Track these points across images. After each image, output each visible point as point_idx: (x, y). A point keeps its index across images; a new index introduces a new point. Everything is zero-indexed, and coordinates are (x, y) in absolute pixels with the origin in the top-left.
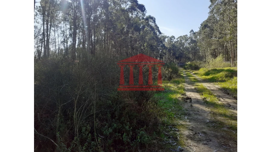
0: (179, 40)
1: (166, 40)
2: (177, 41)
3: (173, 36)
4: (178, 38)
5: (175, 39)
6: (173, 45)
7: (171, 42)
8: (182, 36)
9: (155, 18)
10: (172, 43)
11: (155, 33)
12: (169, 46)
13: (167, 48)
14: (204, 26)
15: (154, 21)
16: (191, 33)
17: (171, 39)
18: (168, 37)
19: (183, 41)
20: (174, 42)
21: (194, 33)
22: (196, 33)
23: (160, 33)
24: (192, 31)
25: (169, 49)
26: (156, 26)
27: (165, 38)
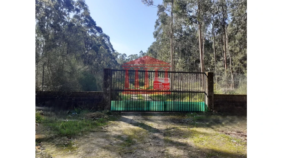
0: (130, 58)
1: (119, 57)
2: (128, 59)
3: (124, 54)
4: (130, 56)
5: (126, 56)
6: (125, 63)
7: (123, 59)
8: (133, 55)
9: (109, 37)
10: (123, 61)
11: (109, 51)
12: (120, 63)
13: (119, 64)
14: (151, 50)
15: (109, 40)
16: (141, 53)
17: (123, 57)
18: (120, 54)
19: (133, 60)
20: (125, 60)
21: (143, 54)
22: (145, 53)
23: (113, 51)
24: (142, 51)
25: (121, 66)
26: (110, 44)
27: (118, 55)
